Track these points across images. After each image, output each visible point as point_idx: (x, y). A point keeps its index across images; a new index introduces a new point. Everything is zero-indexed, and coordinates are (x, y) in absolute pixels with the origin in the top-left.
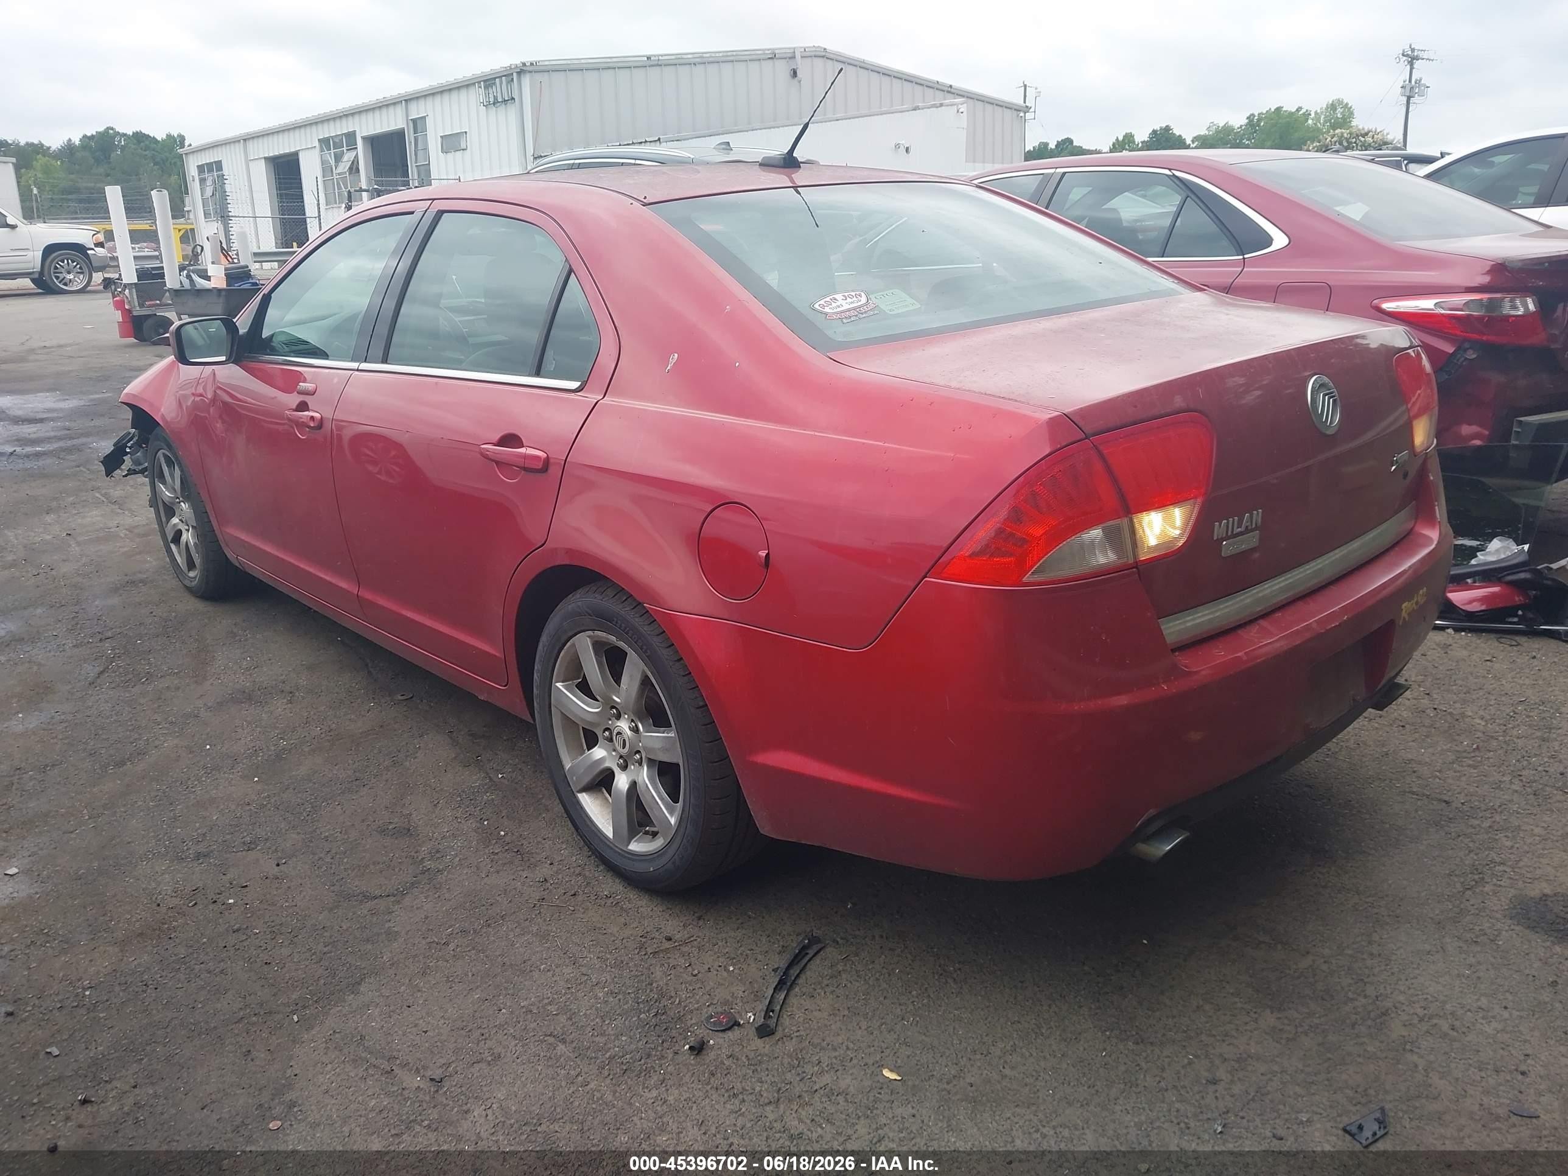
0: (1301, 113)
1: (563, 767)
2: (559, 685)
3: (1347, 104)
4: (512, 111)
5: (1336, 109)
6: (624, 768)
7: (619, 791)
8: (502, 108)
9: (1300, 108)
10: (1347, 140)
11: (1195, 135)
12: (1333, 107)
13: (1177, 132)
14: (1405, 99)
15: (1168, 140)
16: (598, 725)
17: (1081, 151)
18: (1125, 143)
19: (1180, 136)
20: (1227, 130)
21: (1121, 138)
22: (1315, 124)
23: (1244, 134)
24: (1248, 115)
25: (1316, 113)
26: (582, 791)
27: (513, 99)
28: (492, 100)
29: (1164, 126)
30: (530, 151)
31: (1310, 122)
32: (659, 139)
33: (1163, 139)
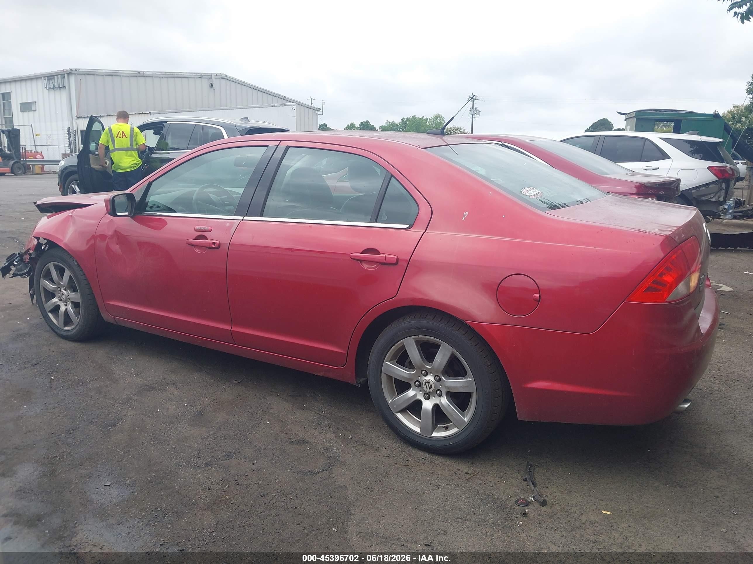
0: (424, 119)
1: (387, 402)
2: (387, 363)
3: (442, 116)
4: (64, 94)
5: (437, 118)
6: (428, 399)
7: (426, 411)
8: (57, 92)
9: (423, 117)
10: (450, 131)
11: (380, 126)
12: (436, 117)
13: (372, 124)
14: (471, 116)
15: (368, 127)
16: (411, 380)
17: (330, 129)
18: (351, 127)
19: (373, 126)
20: (393, 124)
21: (349, 125)
22: (430, 124)
23: (401, 127)
24: (402, 118)
25: (430, 119)
26: (397, 412)
27: (65, 87)
28: (52, 86)
29: (365, 121)
30: (75, 113)
31: (427, 123)
32: (150, 113)
33: (366, 126)
